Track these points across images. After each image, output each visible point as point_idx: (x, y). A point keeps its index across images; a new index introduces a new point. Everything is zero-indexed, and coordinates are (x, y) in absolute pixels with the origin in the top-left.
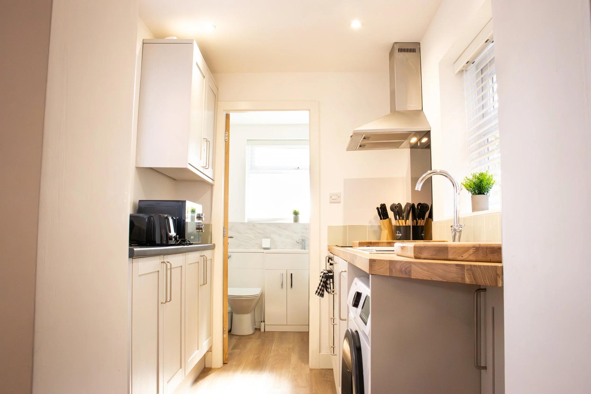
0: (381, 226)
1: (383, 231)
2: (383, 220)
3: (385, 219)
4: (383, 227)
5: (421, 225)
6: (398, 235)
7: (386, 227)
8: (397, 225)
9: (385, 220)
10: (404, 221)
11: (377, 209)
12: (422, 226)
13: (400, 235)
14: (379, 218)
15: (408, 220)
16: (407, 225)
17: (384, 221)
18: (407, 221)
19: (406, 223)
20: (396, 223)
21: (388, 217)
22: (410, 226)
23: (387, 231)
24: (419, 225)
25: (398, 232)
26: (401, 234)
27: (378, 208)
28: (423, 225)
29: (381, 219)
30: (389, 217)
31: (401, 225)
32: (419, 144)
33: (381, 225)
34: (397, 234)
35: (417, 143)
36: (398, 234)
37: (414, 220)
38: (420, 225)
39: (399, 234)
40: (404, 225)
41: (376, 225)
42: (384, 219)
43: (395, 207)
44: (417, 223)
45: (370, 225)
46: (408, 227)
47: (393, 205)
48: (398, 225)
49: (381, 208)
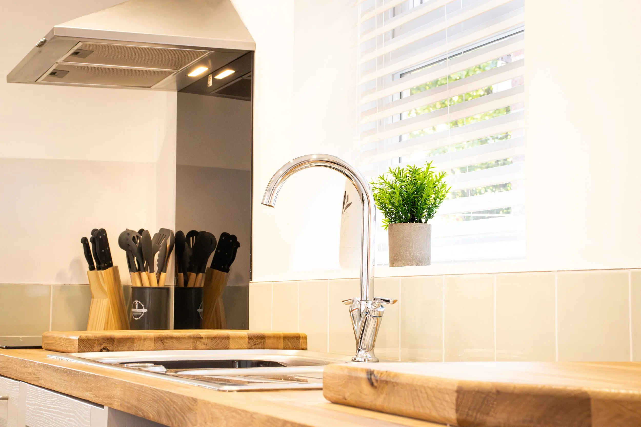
0: (90, 286)
1: (95, 300)
2: (99, 272)
3: (104, 268)
4: (95, 289)
5: (197, 285)
6: (137, 310)
7: (106, 288)
8: (134, 286)
9: (103, 272)
10: (154, 276)
11: (82, 242)
12: (200, 289)
13: (144, 310)
14: (86, 265)
15: (165, 272)
16: (162, 285)
17: (101, 273)
18: (163, 274)
19: (158, 281)
20: (133, 279)
21: (111, 265)
22: (167, 289)
23: (107, 299)
24: (192, 286)
25: (137, 304)
26: (145, 308)
27: (84, 241)
28: (202, 286)
29: (92, 268)
30: (115, 264)
31: (147, 284)
32: (210, 83)
33: (90, 284)
34: (134, 307)
35: (204, 79)
36: (137, 306)
37: (180, 272)
38: (194, 285)
39: (140, 307)
40: (155, 285)
41: (75, 283)
42: (99, 268)
43: (134, 237)
44: (186, 282)
45: (59, 283)
46: (165, 291)
47: (127, 233)
48: (139, 285)
49: (93, 240)
